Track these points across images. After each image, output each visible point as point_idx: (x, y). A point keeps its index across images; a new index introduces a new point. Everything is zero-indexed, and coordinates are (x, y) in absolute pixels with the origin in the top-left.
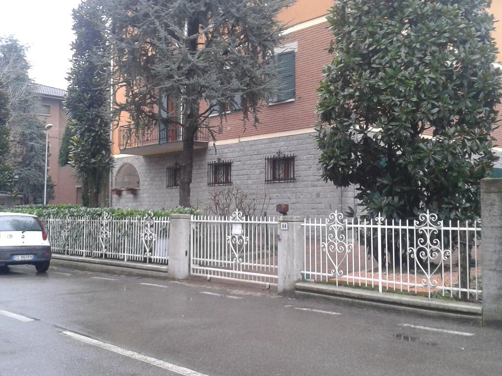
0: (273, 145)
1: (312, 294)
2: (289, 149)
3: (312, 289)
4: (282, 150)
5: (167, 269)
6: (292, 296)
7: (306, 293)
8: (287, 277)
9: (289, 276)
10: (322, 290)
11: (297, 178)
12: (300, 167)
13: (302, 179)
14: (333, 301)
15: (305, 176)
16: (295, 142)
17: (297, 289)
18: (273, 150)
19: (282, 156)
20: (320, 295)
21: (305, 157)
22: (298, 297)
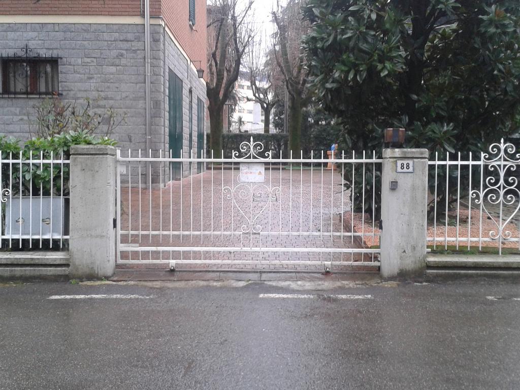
0: (11, 35)
1: (463, 272)
2: (46, 45)
3: (464, 265)
4: (32, 44)
5: (66, 259)
6: (420, 280)
7: (451, 271)
8: (409, 251)
9: (414, 248)
10: (484, 263)
11: (64, 93)
12: (70, 77)
13: (74, 94)
14: (505, 278)
15: (80, 91)
16: (60, 35)
17: (429, 266)
18: (11, 43)
19: (32, 55)
20: (479, 272)
21: (79, 61)
22: (431, 280)
